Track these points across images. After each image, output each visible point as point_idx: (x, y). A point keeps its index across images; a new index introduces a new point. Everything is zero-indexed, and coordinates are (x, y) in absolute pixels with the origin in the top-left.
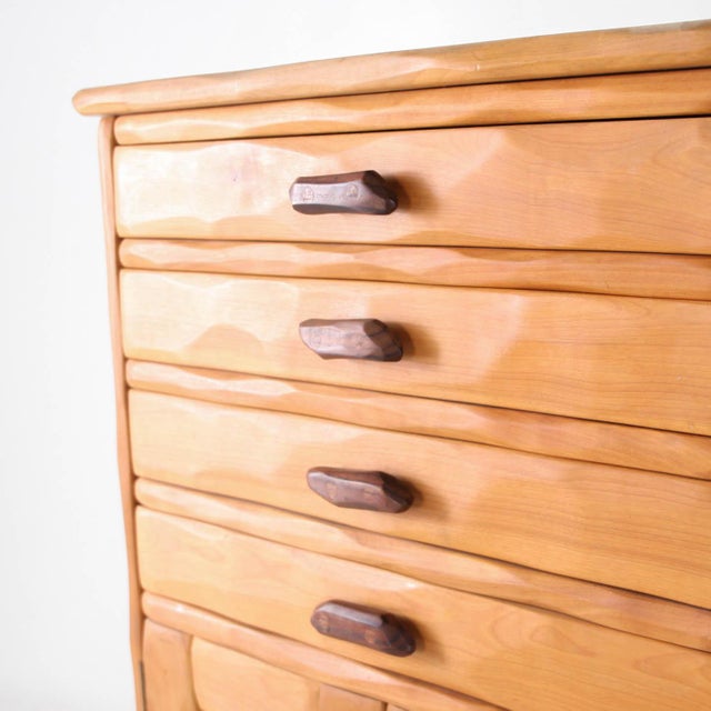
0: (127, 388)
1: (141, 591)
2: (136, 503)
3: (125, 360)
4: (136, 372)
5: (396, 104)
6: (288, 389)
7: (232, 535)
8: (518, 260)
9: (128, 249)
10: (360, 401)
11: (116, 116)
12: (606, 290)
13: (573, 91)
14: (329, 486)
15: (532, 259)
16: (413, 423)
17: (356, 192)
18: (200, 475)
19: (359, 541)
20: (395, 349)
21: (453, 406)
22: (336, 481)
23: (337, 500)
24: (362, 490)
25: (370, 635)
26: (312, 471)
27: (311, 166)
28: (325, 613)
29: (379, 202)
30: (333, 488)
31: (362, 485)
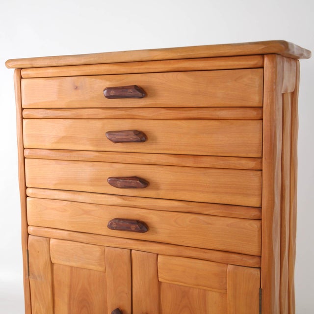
0: (25, 158)
1: (28, 225)
2: (27, 196)
3: (24, 148)
4: (27, 152)
5: (142, 65)
6: (96, 154)
7: (69, 202)
9: (25, 113)
10: (125, 156)
11: (22, 69)
15: (192, 110)
16: (147, 161)
18: (56, 184)
19: (124, 199)
20: (144, 138)
21: (162, 155)
22: (121, 180)
23: (121, 186)
24: (131, 182)
25: (133, 227)
26: (109, 178)
27: (108, 84)
28: (115, 222)
29: (140, 94)
30: (119, 183)
31: (131, 181)
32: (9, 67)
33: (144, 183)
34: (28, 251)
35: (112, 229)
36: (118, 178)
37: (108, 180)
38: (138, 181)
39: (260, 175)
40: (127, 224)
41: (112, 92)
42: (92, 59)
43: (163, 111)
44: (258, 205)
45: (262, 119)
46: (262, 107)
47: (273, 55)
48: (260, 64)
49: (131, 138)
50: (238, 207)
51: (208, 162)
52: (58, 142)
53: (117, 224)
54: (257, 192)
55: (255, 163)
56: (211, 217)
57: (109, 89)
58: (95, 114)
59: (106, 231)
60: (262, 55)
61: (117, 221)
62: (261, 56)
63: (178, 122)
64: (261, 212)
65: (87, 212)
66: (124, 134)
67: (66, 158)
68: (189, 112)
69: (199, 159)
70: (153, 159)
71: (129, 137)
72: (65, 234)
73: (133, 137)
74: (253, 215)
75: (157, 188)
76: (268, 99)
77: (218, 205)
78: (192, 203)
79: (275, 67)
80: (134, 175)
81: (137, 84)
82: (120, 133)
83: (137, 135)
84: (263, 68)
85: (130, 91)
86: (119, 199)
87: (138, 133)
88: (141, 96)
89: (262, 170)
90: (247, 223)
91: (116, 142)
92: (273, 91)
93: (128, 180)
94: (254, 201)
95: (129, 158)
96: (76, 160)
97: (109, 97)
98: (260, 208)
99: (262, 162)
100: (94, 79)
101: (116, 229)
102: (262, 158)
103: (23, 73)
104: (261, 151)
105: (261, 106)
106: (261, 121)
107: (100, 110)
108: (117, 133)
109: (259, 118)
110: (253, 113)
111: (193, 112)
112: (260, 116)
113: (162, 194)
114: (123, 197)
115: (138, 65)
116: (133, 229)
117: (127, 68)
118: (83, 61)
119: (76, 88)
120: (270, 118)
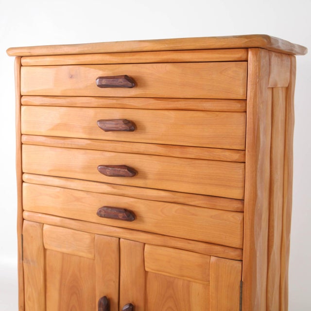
0: (22, 144)
1: (23, 210)
2: (23, 182)
3: (22, 135)
4: (24, 138)
5: (133, 56)
6: (89, 142)
7: (62, 189)
8: (174, 101)
9: (23, 99)
10: (116, 144)
11: (22, 57)
12: (204, 110)
13: (195, 54)
14: (107, 170)
15: (179, 101)
16: (135, 150)
17: (121, 81)
18: (50, 171)
19: (113, 188)
20: (133, 128)
21: (150, 145)
22: (110, 168)
23: (110, 175)
24: (120, 171)
25: (121, 215)
26: (99, 166)
27: (101, 73)
28: (104, 210)
29: (130, 84)
30: (108, 171)
31: (119, 169)
32: (10, 55)
33: (132, 172)
34: (22, 235)
35: (101, 216)
36: (107, 166)
37: (98, 168)
38: (126, 170)
39: (243, 167)
40: (115, 211)
41: (103, 81)
42: (86, 49)
43: (152, 101)
44: (241, 198)
45: (246, 112)
46: (246, 100)
47: (257, 49)
48: (244, 58)
49: (121, 127)
50: (222, 199)
51: (194, 153)
52: (52, 129)
53: (105, 212)
54: (241, 184)
55: (238, 155)
56: (196, 208)
57: (101, 78)
58: (88, 103)
59: (96, 218)
60: (247, 49)
61: (105, 209)
62: (245, 50)
63: (166, 112)
64: (243, 204)
65: (78, 199)
66: (114, 123)
67: (60, 146)
68: (176, 103)
69: (185, 150)
70: (142, 148)
71: (118, 126)
72: (57, 220)
73: (122, 126)
74: (236, 207)
75: (144, 176)
76: (251, 91)
77: (202, 197)
78: (179, 194)
79: (258, 61)
80: (123, 163)
81: (127, 74)
82: (111, 122)
83: (126, 124)
84: (247, 61)
85: (121, 80)
86: (109, 187)
87: (127, 122)
88: (131, 86)
89: (245, 163)
90: (230, 215)
91: (107, 130)
92: (256, 84)
93: (116, 169)
94: (237, 193)
95: (119, 147)
96: (69, 147)
97: (101, 86)
98: (243, 200)
99: (245, 155)
100: (88, 68)
101: (105, 217)
102: (245, 150)
103: (24, 61)
104: (244, 143)
105: (245, 98)
106: (245, 113)
107: (93, 99)
108: (107, 122)
109: (243, 111)
110: (237, 106)
111: (180, 103)
112: (244, 108)
113: (149, 183)
114: (113, 185)
115: (130, 56)
116: (121, 217)
117: (119, 58)
118: (76, 51)
119: (71, 77)
120: (253, 111)
